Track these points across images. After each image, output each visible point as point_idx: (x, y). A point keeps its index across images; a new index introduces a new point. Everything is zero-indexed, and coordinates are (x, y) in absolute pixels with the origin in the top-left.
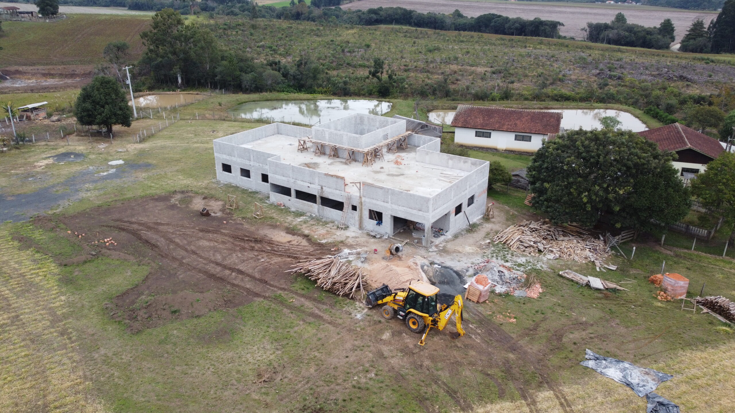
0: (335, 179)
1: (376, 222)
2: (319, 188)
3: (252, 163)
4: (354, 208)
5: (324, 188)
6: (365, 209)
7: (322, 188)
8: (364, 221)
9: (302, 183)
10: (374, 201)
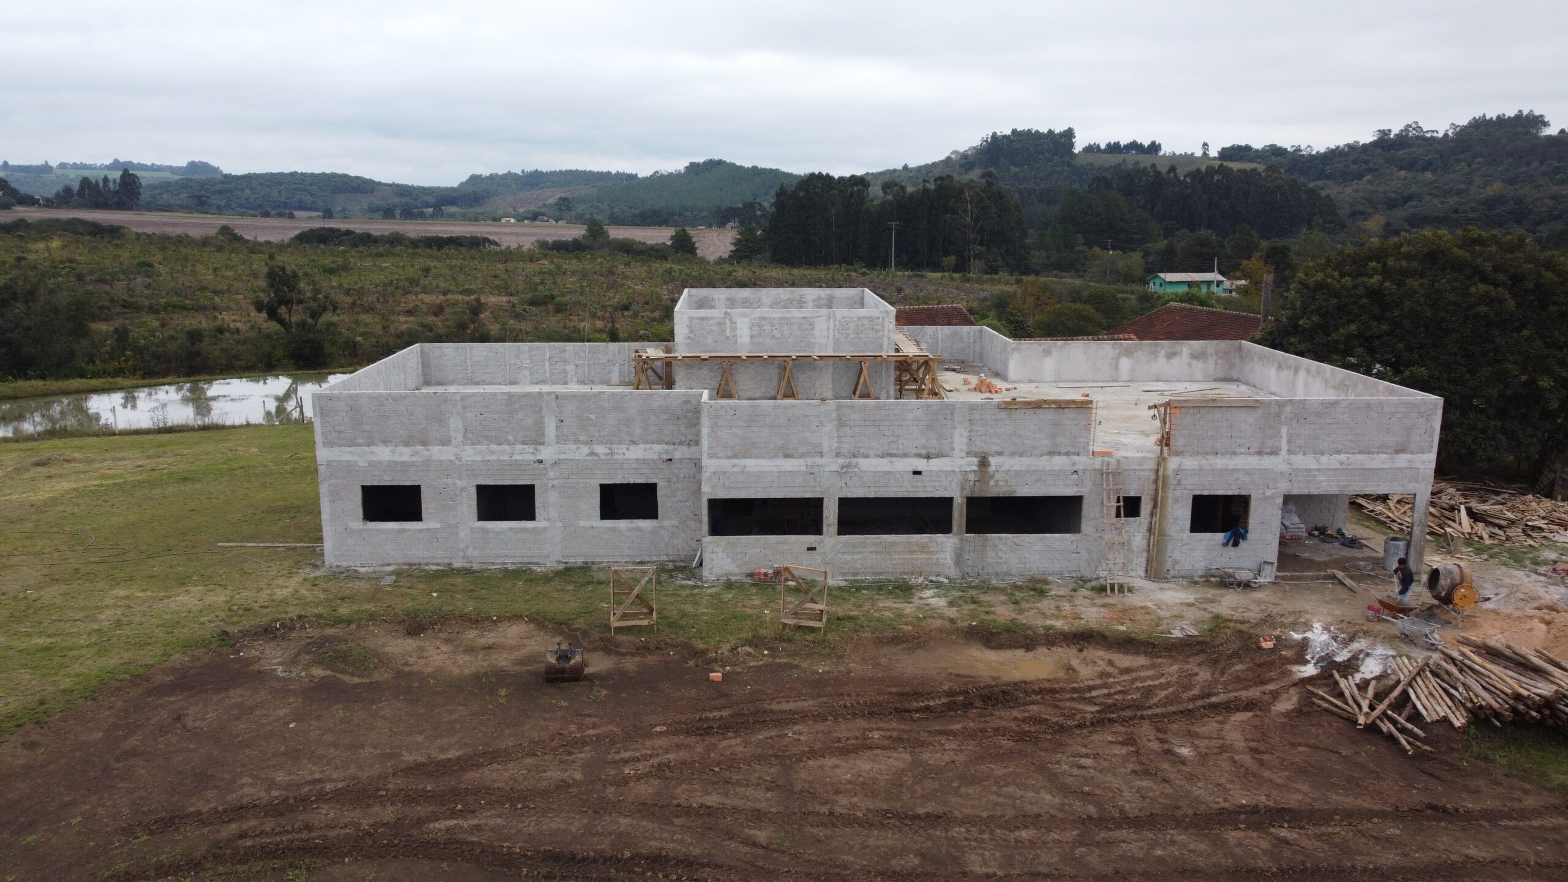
0: (1048, 416)
1: (1220, 537)
2: (972, 463)
3: (547, 453)
4: (1131, 507)
5: (994, 461)
6: (1176, 500)
7: (984, 463)
8: (1170, 547)
9: (884, 465)
10: (1220, 462)
